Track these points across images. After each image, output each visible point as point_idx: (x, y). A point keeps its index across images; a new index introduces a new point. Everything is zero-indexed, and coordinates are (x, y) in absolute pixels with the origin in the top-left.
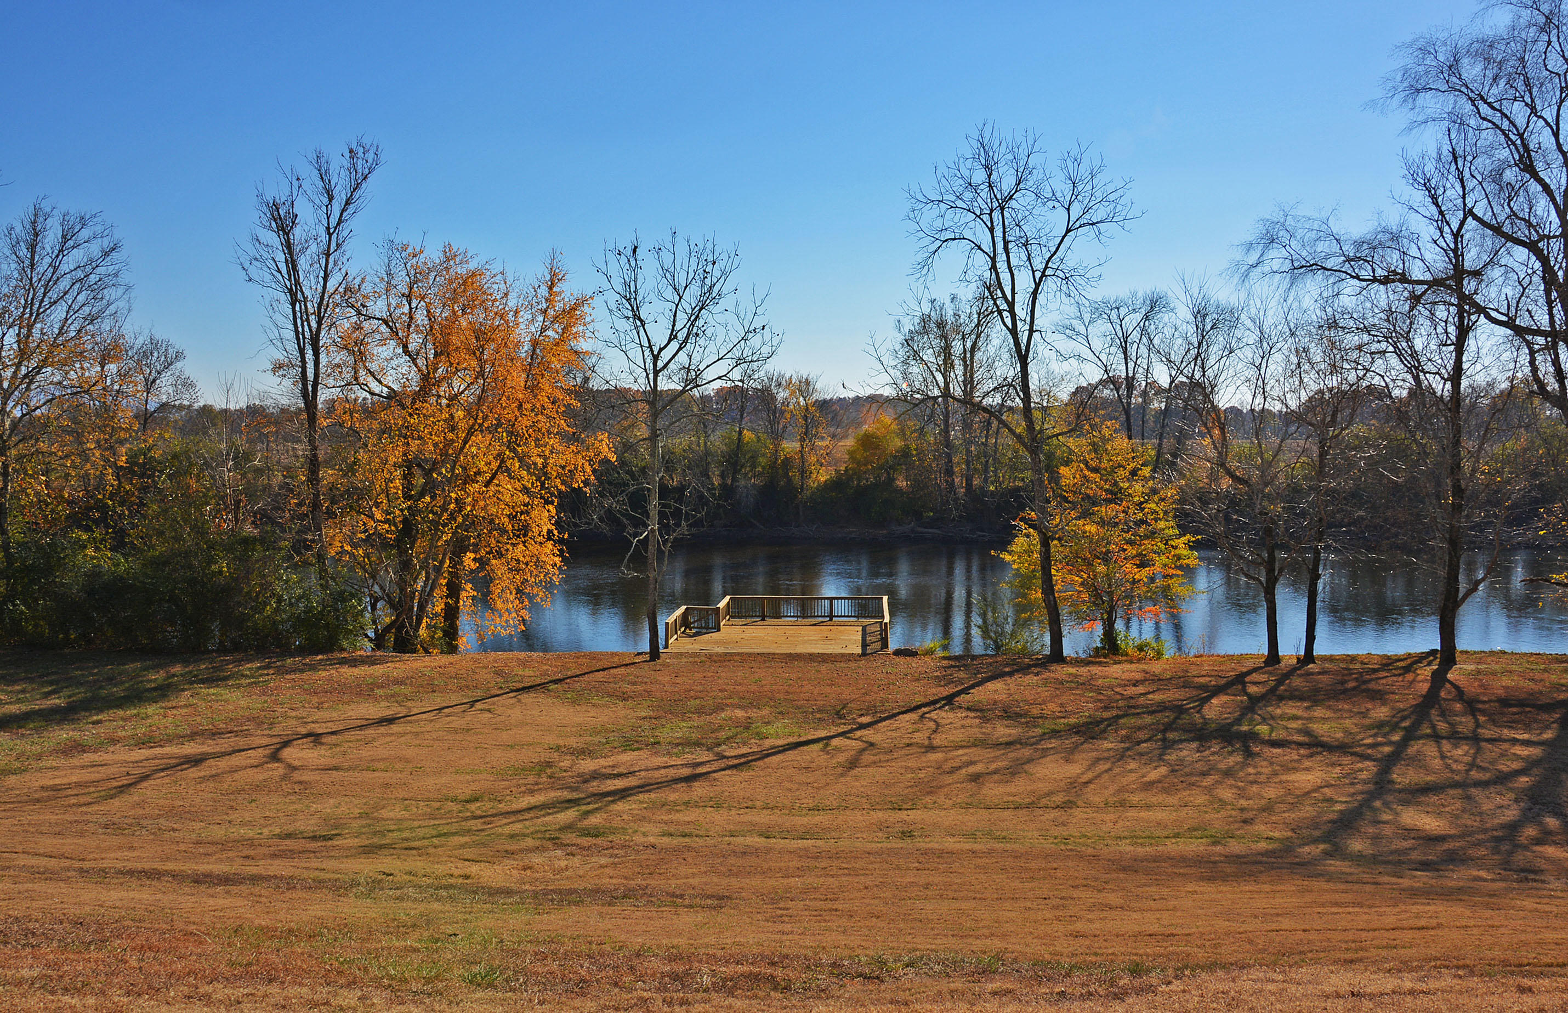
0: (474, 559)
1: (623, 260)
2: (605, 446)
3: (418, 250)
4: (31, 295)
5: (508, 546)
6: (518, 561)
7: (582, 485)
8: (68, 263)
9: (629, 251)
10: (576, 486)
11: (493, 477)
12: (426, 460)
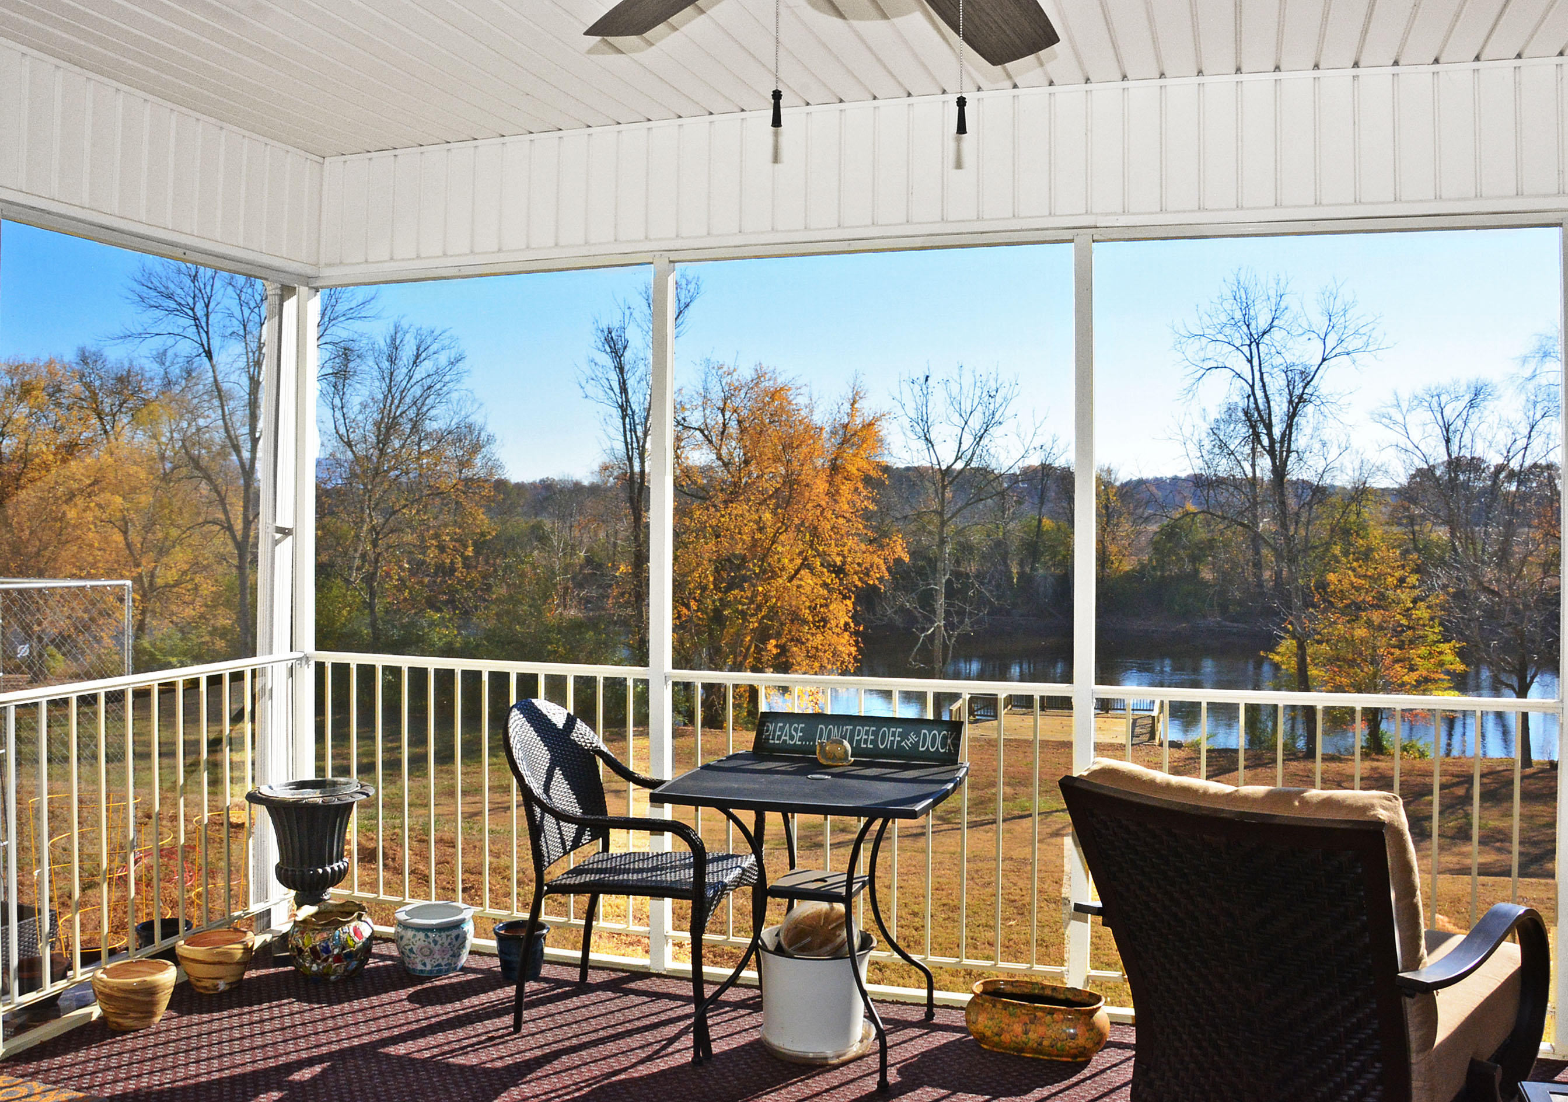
0: (776, 646)
1: (917, 388)
2: (900, 550)
3: (732, 369)
4: (389, 401)
5: (809, 636)
6: (817, 649)
7: (877, 582)
8: (419, 373)
9: (923, 379)
10: (871, 582)
11: (797, 572)
12: (735, 556)
